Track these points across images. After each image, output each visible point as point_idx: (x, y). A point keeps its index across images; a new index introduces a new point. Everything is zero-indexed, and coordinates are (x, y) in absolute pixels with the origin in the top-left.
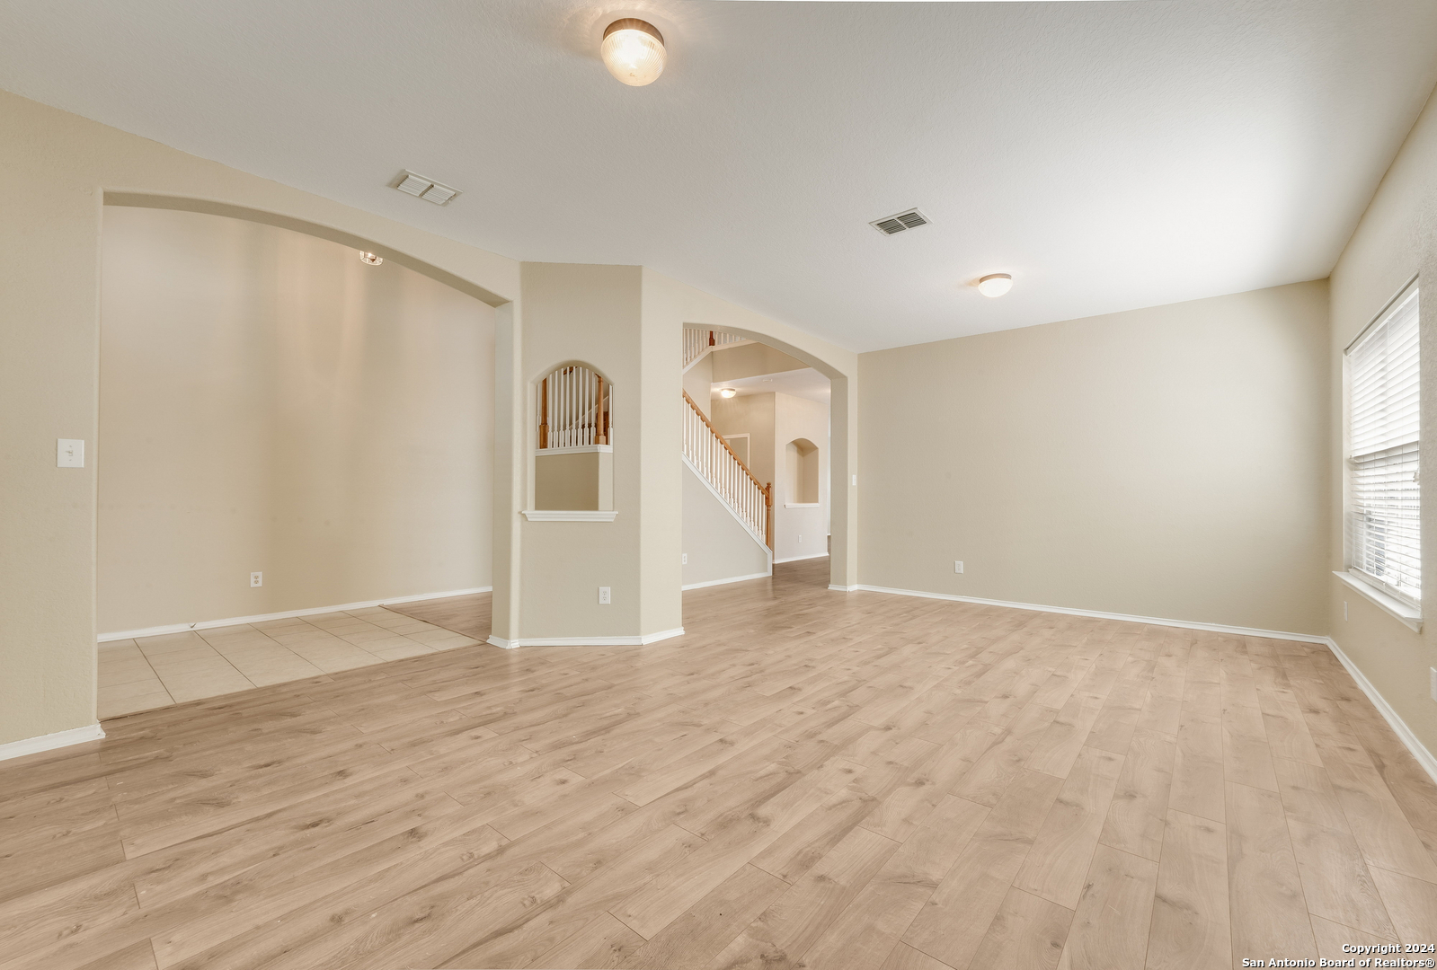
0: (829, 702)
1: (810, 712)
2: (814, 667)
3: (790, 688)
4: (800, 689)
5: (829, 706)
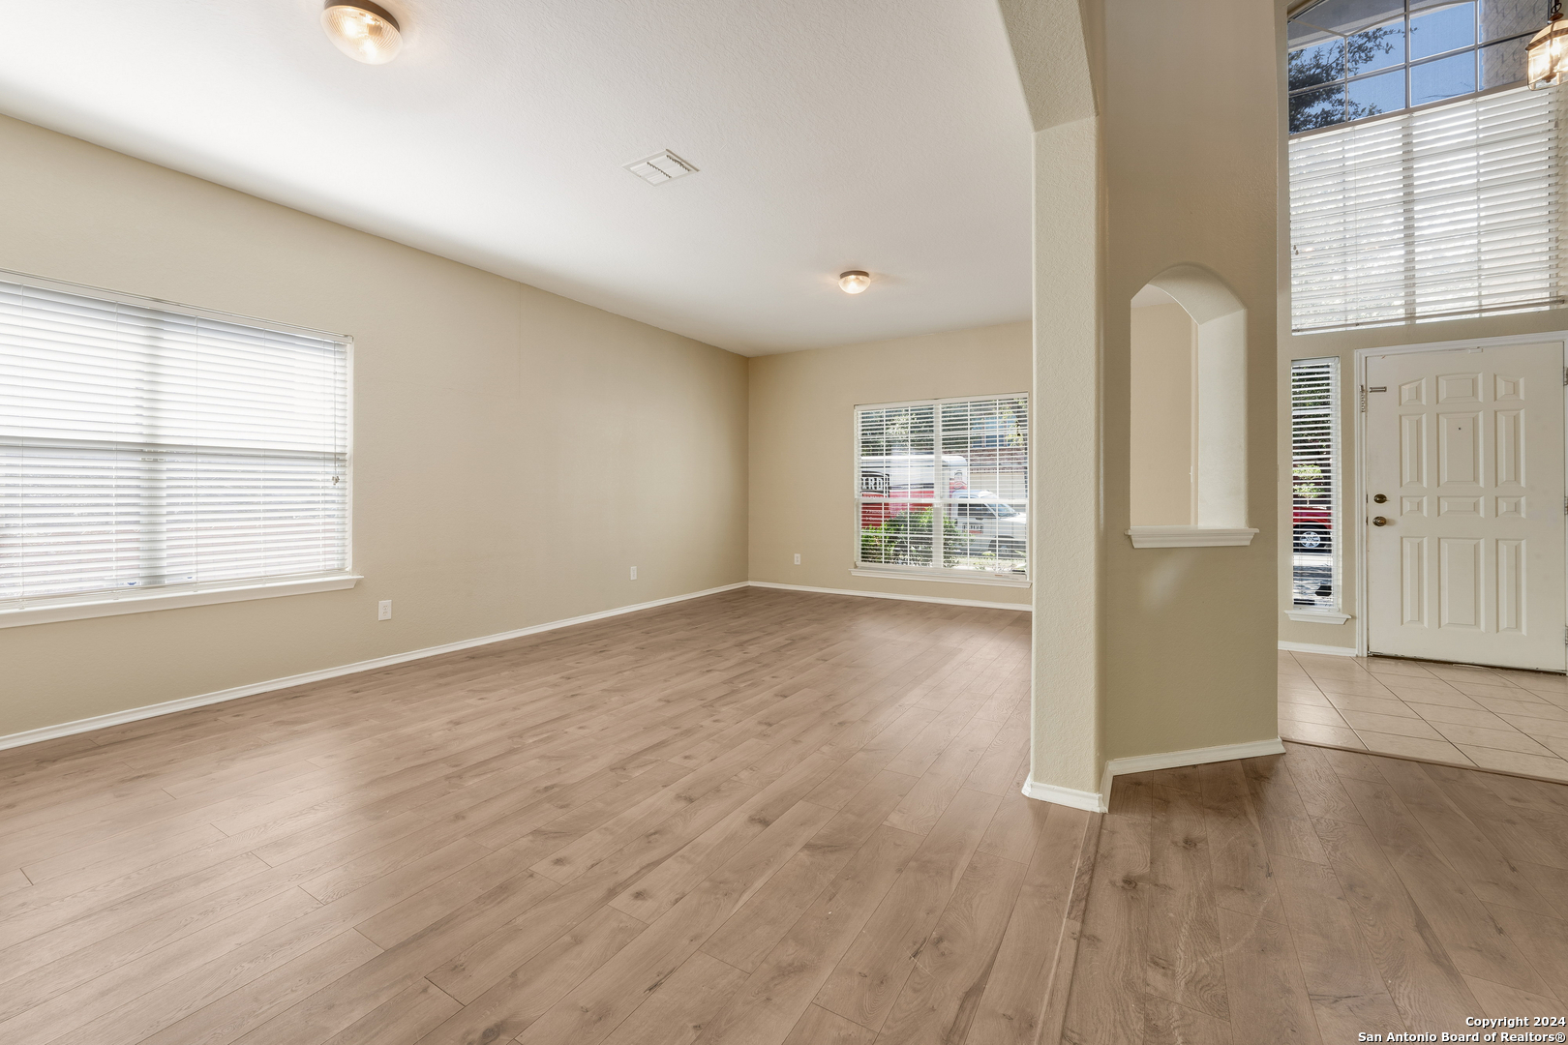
0: (749, 685)
1: (767, 678)
2: (760, 723)
3: (786, 697)
4: (776, 695)
5: (750, 682)
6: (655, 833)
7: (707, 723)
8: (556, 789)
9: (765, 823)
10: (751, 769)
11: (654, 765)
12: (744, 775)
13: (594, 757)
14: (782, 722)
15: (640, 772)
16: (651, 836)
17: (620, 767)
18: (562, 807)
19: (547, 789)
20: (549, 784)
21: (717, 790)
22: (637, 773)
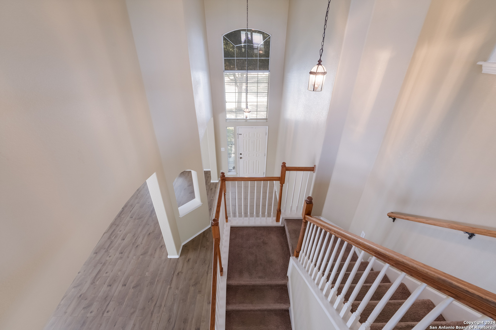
6: (106, 297)
7: (108, 258)
8: (82, 295)
9: (125, 285)
10: (120, 271)
11: (100, 278)
12: (119, 273)
13: (86, 282)
14: (125, 251)
15: (98, 282)
16: (106, 298)
17: (93, 283)
18: (86, 299)
19: (80, 296)
20: (80, 295)
21: (115, 280)
22: (97, 283)
